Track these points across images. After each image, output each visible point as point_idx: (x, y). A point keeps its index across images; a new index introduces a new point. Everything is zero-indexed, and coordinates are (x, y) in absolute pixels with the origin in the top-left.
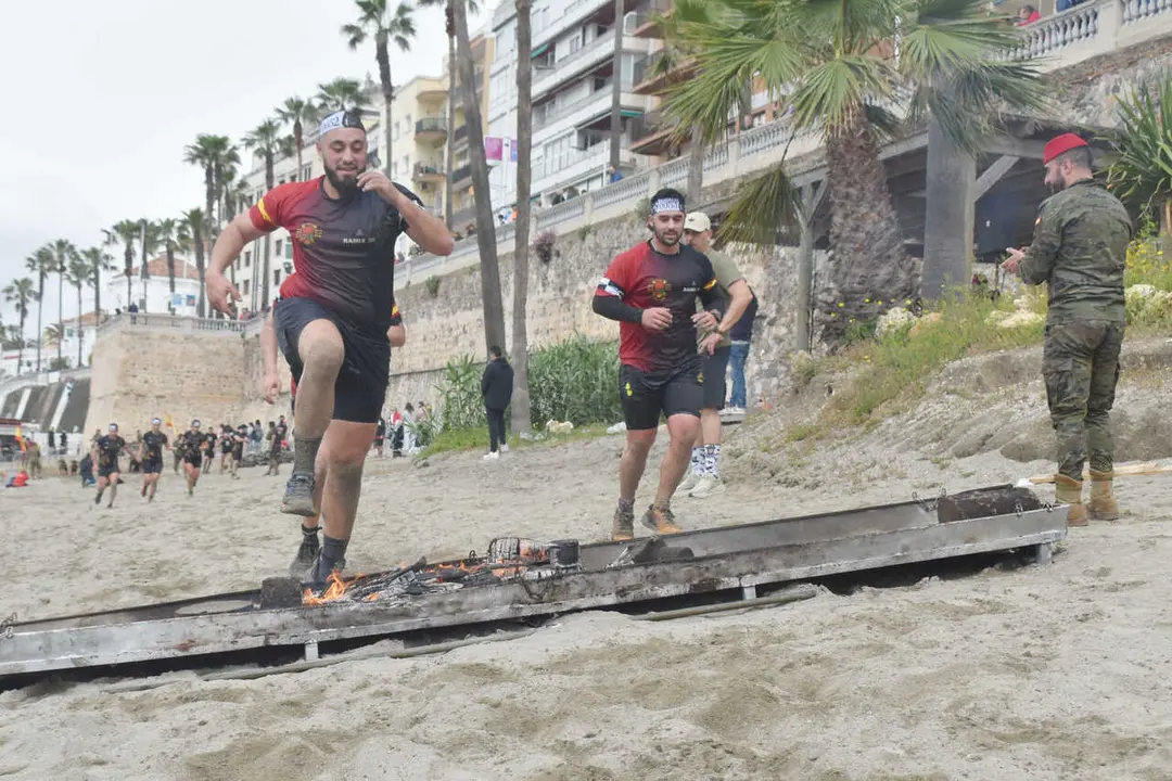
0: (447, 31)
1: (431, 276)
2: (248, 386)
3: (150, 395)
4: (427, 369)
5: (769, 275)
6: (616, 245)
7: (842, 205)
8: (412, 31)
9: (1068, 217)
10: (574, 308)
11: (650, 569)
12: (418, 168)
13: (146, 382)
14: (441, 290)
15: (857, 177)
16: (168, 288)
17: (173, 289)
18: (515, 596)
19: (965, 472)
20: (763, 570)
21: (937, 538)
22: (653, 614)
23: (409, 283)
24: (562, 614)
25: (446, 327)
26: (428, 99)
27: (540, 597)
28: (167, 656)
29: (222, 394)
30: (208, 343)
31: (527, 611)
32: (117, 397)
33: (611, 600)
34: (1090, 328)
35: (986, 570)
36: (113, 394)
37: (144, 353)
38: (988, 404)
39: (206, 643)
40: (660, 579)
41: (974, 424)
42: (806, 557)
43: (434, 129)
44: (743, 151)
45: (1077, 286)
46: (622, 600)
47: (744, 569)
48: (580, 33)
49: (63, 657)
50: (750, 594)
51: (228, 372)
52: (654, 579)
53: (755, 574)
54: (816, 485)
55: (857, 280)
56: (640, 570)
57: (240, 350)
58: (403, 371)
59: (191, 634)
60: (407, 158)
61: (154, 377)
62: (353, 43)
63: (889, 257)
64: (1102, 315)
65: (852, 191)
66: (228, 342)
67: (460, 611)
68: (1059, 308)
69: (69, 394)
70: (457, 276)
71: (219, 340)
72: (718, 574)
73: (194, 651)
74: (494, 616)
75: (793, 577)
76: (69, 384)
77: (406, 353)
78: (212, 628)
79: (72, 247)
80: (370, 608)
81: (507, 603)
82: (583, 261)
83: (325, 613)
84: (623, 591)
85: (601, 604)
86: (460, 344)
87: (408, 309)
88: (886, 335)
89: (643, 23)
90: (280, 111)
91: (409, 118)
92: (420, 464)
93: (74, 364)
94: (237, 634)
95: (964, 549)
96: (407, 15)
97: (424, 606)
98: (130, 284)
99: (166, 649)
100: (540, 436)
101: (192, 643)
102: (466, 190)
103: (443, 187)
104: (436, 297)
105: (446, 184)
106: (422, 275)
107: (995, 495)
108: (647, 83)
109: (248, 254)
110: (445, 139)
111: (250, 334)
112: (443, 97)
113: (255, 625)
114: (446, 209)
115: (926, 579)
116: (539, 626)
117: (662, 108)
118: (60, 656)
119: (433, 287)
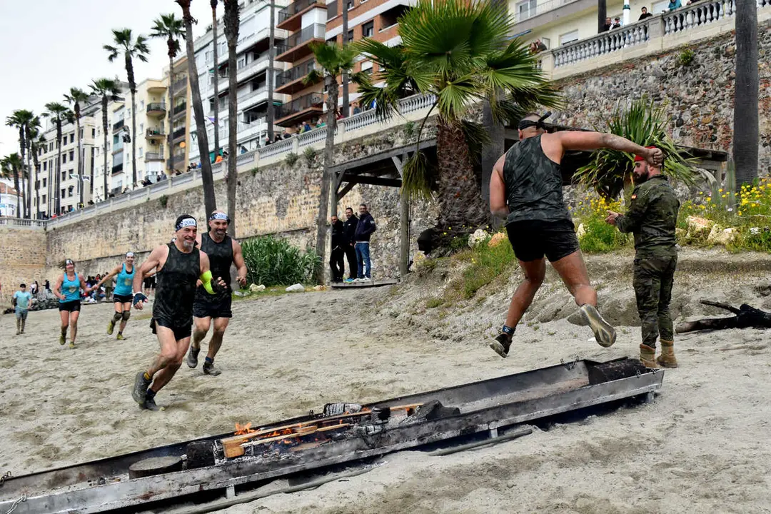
0: (169, 54)
1: (162, 195)
2: (49, 258)
5: (363, 197)
6: (274, 180)
8: (147, 51)
9: (653, 197)
10: (250, 215)
11: (437, 423)
12: (149, 131)
14: (169, 203)
15: (455, 155)
18: (358, 445)
19: (551, 332)
20: (502, 418)
21: (596, 394)
22: (439, 450)
23: (149, 199)
24: (385, 454)
26: (155, 92)
27: (373, 445)
28: (135, 504)
29: (33, 263)
30: (24, 234)
31: (365, 455)
33: (414, 443)
34: (662, 261)
35: (620, 409)
38: (552, 291)
39: (161, 492)
40: (443, 428)
41: (548, 303)
42: (525, 409)
43: (158, 109)
44: (346, 128)
45: (655, 237)
46: (421, 443)
47: (491, 418)
48: (244, 57)
49: (62, 511)
50: (494, 434)
51: (36, 250)
52: (439, 429)
53: (497, 421)
54: (460, 339)
55: (457, 214)
56: (431, 424)
57: (44, 237)
58: (147, 250)
59: (150, 487)
60: (142, 126)
62: (111, 58)
63: (474, 201)
65: (452, 163)
66: (36, 233)
67: (324, 458)
68: (644, 249)
70: (179, 195)
71: (31, 232)
72: (476, 423)
73: (153, 499)
74: (345, 459)
75: (518, 422)
77: (148, 239)
78: (165, 482)
80: (268, 461)
81: (353, 451)
82: (254, 188)
83: (240, 467)
84: (421, 437)
85: (409, 446)
87: (149, 214)
88: (475, 245)
89: (281, 53)
90: (67, 96)
91: (143, 102)
94: (182, 485)
95: (610, 398)
96: (143, 43)
99: (134, 499)
100: (246, 293)
101: (152, 493)
102: (178, 144)
103: (165, 142)
104: (166, 207)
105: (166, 141)
106: (156, 194)
107: (622, 365)
108: (284, 87)
109: (45, 180)
110: (165, 115)
111: (50, 228)
112: (164, 92)
113: (194, 478)
114: (166, 155)
115: (590, 417)
116: (371, 463)
117: (293, 101)
118: (60, 509)
119: (164, 201)
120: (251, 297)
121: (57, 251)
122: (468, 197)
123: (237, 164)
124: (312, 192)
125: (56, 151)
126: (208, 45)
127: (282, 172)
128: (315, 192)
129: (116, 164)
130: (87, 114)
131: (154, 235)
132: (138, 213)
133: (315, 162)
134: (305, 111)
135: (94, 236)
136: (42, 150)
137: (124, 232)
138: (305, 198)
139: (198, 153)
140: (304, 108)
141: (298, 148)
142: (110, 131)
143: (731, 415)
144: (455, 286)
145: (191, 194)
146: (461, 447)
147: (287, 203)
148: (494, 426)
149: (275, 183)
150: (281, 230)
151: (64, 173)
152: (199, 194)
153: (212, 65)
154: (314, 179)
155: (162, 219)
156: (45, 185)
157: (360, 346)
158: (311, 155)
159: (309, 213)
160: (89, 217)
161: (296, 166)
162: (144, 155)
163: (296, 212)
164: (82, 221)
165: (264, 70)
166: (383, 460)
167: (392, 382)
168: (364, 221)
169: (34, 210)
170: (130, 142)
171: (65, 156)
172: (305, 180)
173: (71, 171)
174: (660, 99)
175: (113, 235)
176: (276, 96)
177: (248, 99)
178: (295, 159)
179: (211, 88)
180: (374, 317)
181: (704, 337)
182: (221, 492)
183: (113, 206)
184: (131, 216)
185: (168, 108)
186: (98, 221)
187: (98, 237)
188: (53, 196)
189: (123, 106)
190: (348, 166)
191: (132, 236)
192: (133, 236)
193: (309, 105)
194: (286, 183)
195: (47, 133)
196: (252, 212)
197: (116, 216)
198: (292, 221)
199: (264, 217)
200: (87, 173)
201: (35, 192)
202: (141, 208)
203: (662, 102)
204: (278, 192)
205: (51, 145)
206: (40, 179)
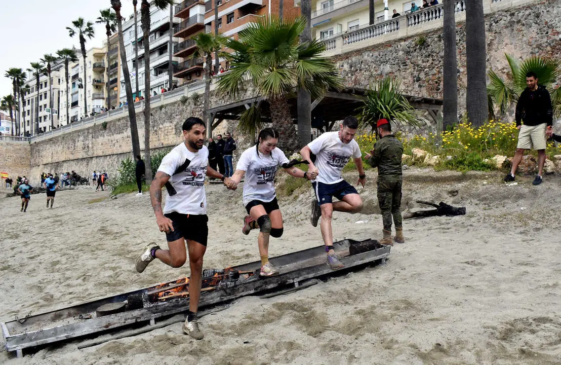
0: (107, 33)
1: (104, 122)
2: (32, 161)
4: (103, 155)
6: (173, 112)
7: (276, 119)
8: (93, 32)
10: (158, 134)
11: (265, 280)
12: (94, 81)
14: (108, 127)
15: (280, 109)
18: (221, 294)
20: (301, 276)
21: (352, 260)
22: (267, 295)
23: (95, 124)
24: (236, 298)
25: (110, 140)
26: (98, 56)
27: (230, 293)
28: (101, 330)
29: (22, 164)
30: (16, 146)
31: (225, 299)
33: (252, 292)
34: (391, 183)
35: (366, 268)
39: (115, 324)
42: (313, 271)
43: (100, 66)
45: (387, 170)
46: (256, 291)
47: (295, 277)
48: (154, 35)
51: (25, 156)
52: (266, 283)
53: (298, 278)
55: (282, 144)
56: (261, 281)
57: (29, 148)
59: (109, 321)
60: (90, 77)
62: (71, 35)
63: (292, 136)
64: (395, 179)
65: (279, 114)
66: (24, 145)
68: (382, 177)
70: (114, 121)
71: (21, 144)
72: (286, 279)
75: (310, 277)
77: (95, 149)
78: (117, 318)
81: (219, 297)
82: (161, 117)
83: (157, 308)
84: (257, 288)
85: (249, 293)
86: (116, 146)
87: (95, 133)
89: (177, 32)
90: (42, 60)
91: (90, 62)
92: (113, 198)
94: (126, 319)
95: (360, 262)
96: (91, 26)
99: (100, 328)
101: (110, 324)
102: (113, 88)
103: (105, 88)
104: (106, 129)
105: (105, 86)
106: (100, 121)
107: (368, 243)
108: (179, 53)
109: (28, 111)
110: (104, 70)
111: (33, 142)
112: (104, 55)
113: (132, 315)
114: (106, 95)
115: (350, 273)
116: (229, 303)
117: (184, 62)
118: (61, 335)
119: (105, 126)
121: (38, 156)
122: (288, 134)
123: (151, 102)
125: (36, 93)
126: (131, 27)
127: (178, 107)
129: (74, 101)
130: (55, 70)
131: (98, 146)
132: (88, 133)
133: (198, 101)
134: (192, 68)
135: (61, 147)
136: (27, 93)
137: (80, 144)
139: (125, 94)
140: (191, 66)
141: (188, 93)
142: (70, 80)
143: (425, 272)
144: (281, 188)
145: (122, 121)
146: (278, 292)
148: (296, 281)
149: (174, 114)
151: (41, 107)
152: (127, 121)
153: (134, 39)
154: (198, 112)
155: (104, 136)
156: (29, 114)
157: (225, 226)
158: (196, 97)
160: (58, 135)
161: (187, 104)
162: (91, 95)
164: (53, 138)
165: (167, 42)
166: (235, 301)
167: (243, 250)
168: (229, 143)
169: (22, 130)
170: (82, 88)
171: (41, 96)
172: (193, 113)
173: (45, 106)
174: (406, 65)
175: (73, 146)
176: (174, 59)
177: (157, 60)
178: (186, 100)
179: (133, 54)
180: (234, 206)
181: (419, 221)
182: (147, 322)
183: (72, 129)
184: (84, 135)
185: (106, 66)
186: (63, 138)
187: (63, 148)
188: (34, 122)
189: (78, 65)
190: (218, 109)
192: (86, 147)
193: (195, 64)
195: (30, 81)
196: (160, 132)
197: (74, 135)
199: (167, 135)
200: (55, 108)
201: (23, 118)
202: (90, 130)
203: (408, 67)
204: (176, 120)
205: (33, 89)
206: (26, 110)
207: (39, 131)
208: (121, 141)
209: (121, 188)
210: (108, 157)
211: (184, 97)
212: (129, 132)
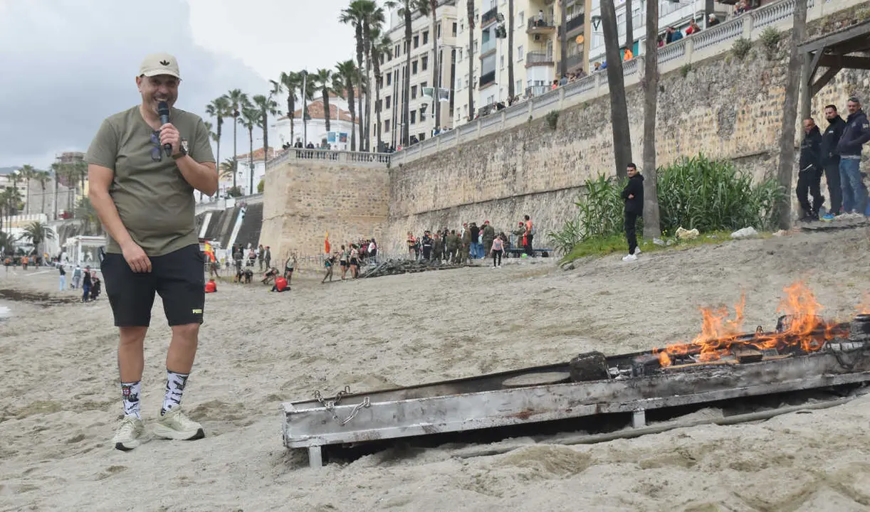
1: (550, 111)
2: (393, 207)
3: (312, 216)
4: (547, 189)
6: (714, 80)
10: (678, 135)
12: (531, 22)
13: (309, 205)
14: (559, 123)
16: (324, 128)
17: (328, 129)
18: (826, 366)
23: (531, 117)
25: (564, 154)
27: (851, 367)
28: (509, 423)
29: (372, 214)
30: (360, 172)
31: (838, 381)
32: (285, 218)
36: (283, 216)
37: (307, 181)
39: (544, 411)
49: (414, 425)
51: (376, 196)
57: (386, 177)
59: (530, 402)
60: (522, 14)
61: (316, 200)
66: (376, 171)
67: (776, 380)
69: (243, 217)
70: (573, 110)
71: (369, 170)
73: (532, 419)
74: (808, 385)
76: (243, 209)
77: (530, 176)
78: (549, 397)
79: (244, 96)
80: (694, 378)
81: (819, 374)
82: (685, 94)
83: (653, 383)
86: (577, 168)
87: (531, 139)
93: (247, 193)
94: (572, 403)
97: (743, 376)
98: (292, 125)
99: (508, 417)
100: (670, 241)
101: (531, 411)
102: (573, 39)
103: (554, 39)
104: (555, 128)
105: (556, 35)
106: (542, 111)
109: (388, 98)
111: (395, 164)
113: (588, 394)
114: (556, 56)
116: (847, 394)
118: (412, 423)
119: (553, 120)
120: (677, 247)
121: (404, 197)
123: (659, 60)
124: (772, 97)
125: (403, 57)
127: (727, 68)
128: (777, 96)
129: (485, 73)
131: (537, 170)
132: (516, 138)
133: (777, 50)
135: (455, 174)
136: (386, 56)
137: (496, 166)
138: (762, 107)
139: (603, 50)
141: (753, 30)
142: (478, 24)
145: (591, 108)
147: (734, 115)
149: (716, 85)
150: (725, 155)
151: (414, 88)
152: (604, 107)
154: (777, 76)
155: (550, 146)
156: (388, 106)
158: (772, 41)
159: (768, 128)
160: (447, 148)
161: (749, 58)
162: (525, 58)
163: (748, 129)
164: (438, 153)
166: (865, 390)
168: (854, 124)
169: (374, 142)
170: (505, 36)
171: (415, 63)
172: (762, 79)
173: (424, 84)
175: (480, 171)
178: (748, 48)
182: (624, 419)
183: (481, 130)
184: (506, 144)
187: (460, 175)
188: (399, 121)
190: (828, 41)
191: (507, 173)
192: (509, 173)
194: (733, 84)
195: (391, 32)
196: (681, 131)
197: (485, 145)
198: (742, 143)
199: (697, 137)
200: (445, 87)
201: (376, 116)
202: (520, 131)
204: (721, 100)
205: (398, 48)
206: (382, 97)
207: (409, 141)
208: (589, 156)
209: (585, 245)
210: (559, 194)
211: (742, 41)
212: (608, 134)
